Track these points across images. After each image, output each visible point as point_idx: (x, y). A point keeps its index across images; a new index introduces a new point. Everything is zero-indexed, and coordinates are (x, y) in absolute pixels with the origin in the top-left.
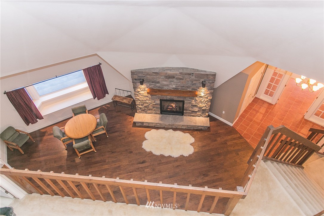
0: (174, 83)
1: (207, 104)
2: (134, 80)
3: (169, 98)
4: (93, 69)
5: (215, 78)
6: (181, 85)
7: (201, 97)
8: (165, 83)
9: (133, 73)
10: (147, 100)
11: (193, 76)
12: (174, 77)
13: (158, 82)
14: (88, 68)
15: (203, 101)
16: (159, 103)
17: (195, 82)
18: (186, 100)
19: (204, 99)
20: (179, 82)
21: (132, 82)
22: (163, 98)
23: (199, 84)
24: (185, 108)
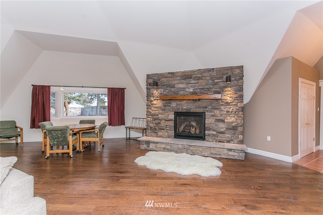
0: (192, 85)
1: (238, 117)
2: (149, 86)
3: (186, 109)
4: (117, 91)
5: (242, 71)
6: (200, 87)
7: (228, 104)
8: (181, 86)
9: (148, 76)
10: (159, 113)
11: (213, 72)
12: (191, 78)
13: (173, 87)
14: (112, 88)
15: (231, 112)
16: (174, 118)
17: (217, 81)
18: (207, 111)
19: (232, 108)
20: (197, 84)
21: (146, 88)
22: (178, 109)
23: (222, 83)
24: (206, 126)
